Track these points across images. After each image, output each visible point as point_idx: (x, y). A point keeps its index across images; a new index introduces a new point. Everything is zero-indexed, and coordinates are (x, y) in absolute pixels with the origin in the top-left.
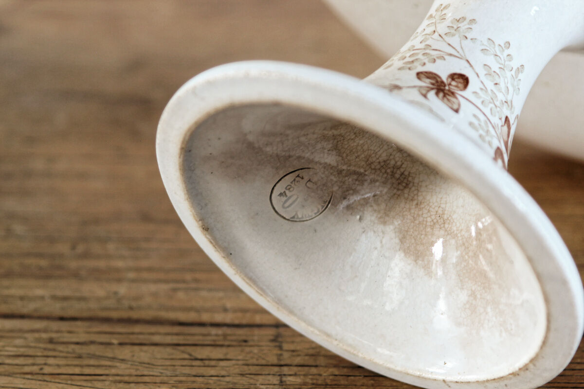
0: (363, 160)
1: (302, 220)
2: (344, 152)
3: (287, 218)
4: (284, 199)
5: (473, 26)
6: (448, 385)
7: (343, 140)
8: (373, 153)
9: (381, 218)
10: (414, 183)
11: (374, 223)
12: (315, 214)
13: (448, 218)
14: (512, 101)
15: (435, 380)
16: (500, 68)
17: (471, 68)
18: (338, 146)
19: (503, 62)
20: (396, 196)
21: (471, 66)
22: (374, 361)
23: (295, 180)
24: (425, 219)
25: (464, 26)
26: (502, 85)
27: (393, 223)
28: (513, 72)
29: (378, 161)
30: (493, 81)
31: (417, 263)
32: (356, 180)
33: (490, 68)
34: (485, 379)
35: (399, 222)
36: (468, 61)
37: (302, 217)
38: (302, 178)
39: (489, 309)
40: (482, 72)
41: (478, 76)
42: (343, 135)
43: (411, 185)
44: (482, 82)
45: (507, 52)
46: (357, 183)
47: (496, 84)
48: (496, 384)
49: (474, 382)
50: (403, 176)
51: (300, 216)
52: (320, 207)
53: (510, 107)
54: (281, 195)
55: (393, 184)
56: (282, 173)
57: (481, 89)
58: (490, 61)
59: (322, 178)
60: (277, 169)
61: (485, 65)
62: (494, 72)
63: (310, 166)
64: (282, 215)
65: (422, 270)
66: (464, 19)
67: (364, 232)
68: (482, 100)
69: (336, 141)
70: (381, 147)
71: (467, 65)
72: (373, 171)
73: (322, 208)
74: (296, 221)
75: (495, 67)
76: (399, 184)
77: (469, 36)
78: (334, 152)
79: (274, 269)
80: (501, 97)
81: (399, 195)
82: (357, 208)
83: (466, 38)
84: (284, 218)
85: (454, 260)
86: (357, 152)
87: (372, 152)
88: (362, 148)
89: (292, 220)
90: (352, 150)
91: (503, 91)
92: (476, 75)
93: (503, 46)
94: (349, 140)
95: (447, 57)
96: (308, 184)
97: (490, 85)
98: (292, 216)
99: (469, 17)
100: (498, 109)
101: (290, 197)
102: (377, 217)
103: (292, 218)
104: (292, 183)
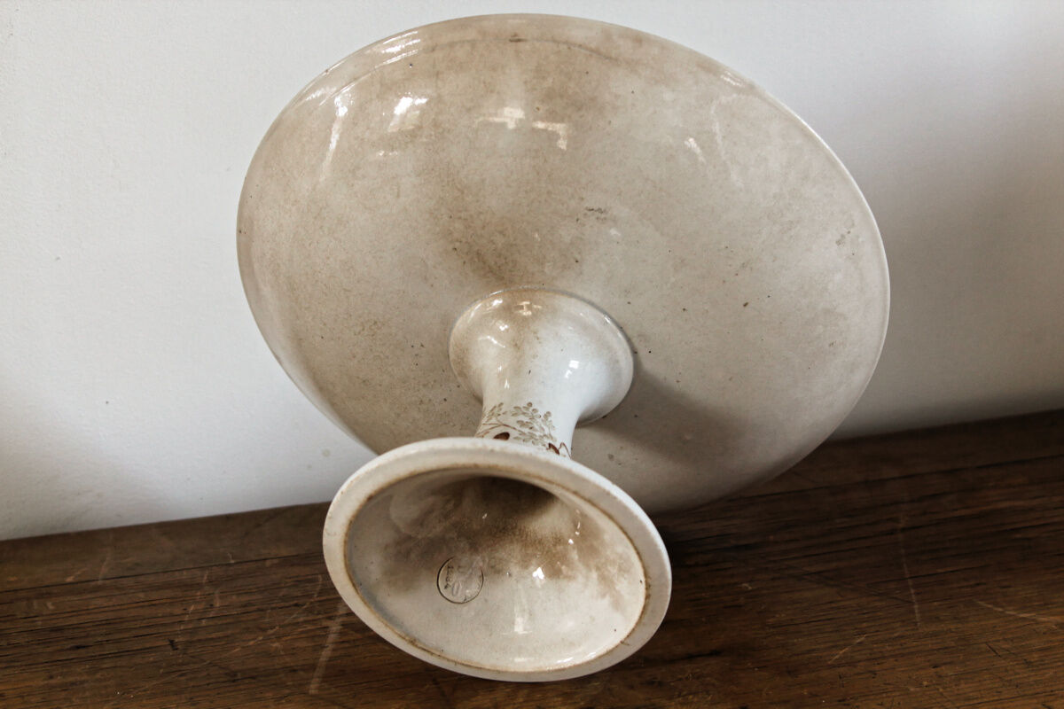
0: (488, 536)
1: (472, 598)
2: (470, 536)
3: (461, 602)
4: (449, 589)
5: (502, 407)
6: (627, 644)
7: (463, 526)
9: (522, 566)
10: (530, 531)
11: (520, 572)
12: (478, 588)
13: (560, 536)
14: (550, 434)
15: (617, 646)
16: (530, 419)
17: (508, 428)
18: (462, 532)
19: (531, 415)
21: (508, 426)
23: (448, 572)
24: (549, 547)
25: (496, 411)
26: (536, 427)
27: (532, 564)
28: (542, 418)
29: (499, 531)
30: (528, 428)
31: (560, 579)
32: (492, 551)
33: (522, 422)
35: (535, 560)
36: (505, 425)
37: (471, 596)
38: (453, 567)
39: (609, 568)
40: (518, 427)
41: (515, 429)
42: (459, 522)
43: (529, 533)
44: (519, 431)
45: (531, 409)
47: (531, 428)
48: (646, 617)
49: (636, 627)
50: (521, 531)
51: (469, 596)
52: (479, 582)
53: (550, 437)
54: (446, 587)
55: (518, 539)
56: (436, 571)
57: (520, 435)
58: (521, 418)
59: (467, 561)
60: (431, 569)
61: (518, 422)
62: (527, 423)
63: (452, 557)
64: (457, 602)
65: (565, 580)
66: (495, 407)
67: (518, 582)
68: (523, 440)
69: (457, 529)
71: (505, 427)
73: (481, 582)
74: (469, 601)
75: (525, 419)
76: (521, 537)
77: (501, 413)
78: (463, 539)
79: (477, 645)
80: (538, 434)
82: (504, 570)
83: (500, 415)
84: (459, 603)
85: (577, 558)
86: (480, 532)
87: (492, 527)
88: (481, 527)
89: (466, 602)
90: (475, 532)
91: (539, 430)
93: (527, 407)
94: (467, 525)
95: (490, 431)
96: (459, 570)
97: (526, 430)
98: (464, 599)
99: (497, 404)
100: (539, 441)
101: (454, 585)
102: (519, 567)
104: (447, 575)
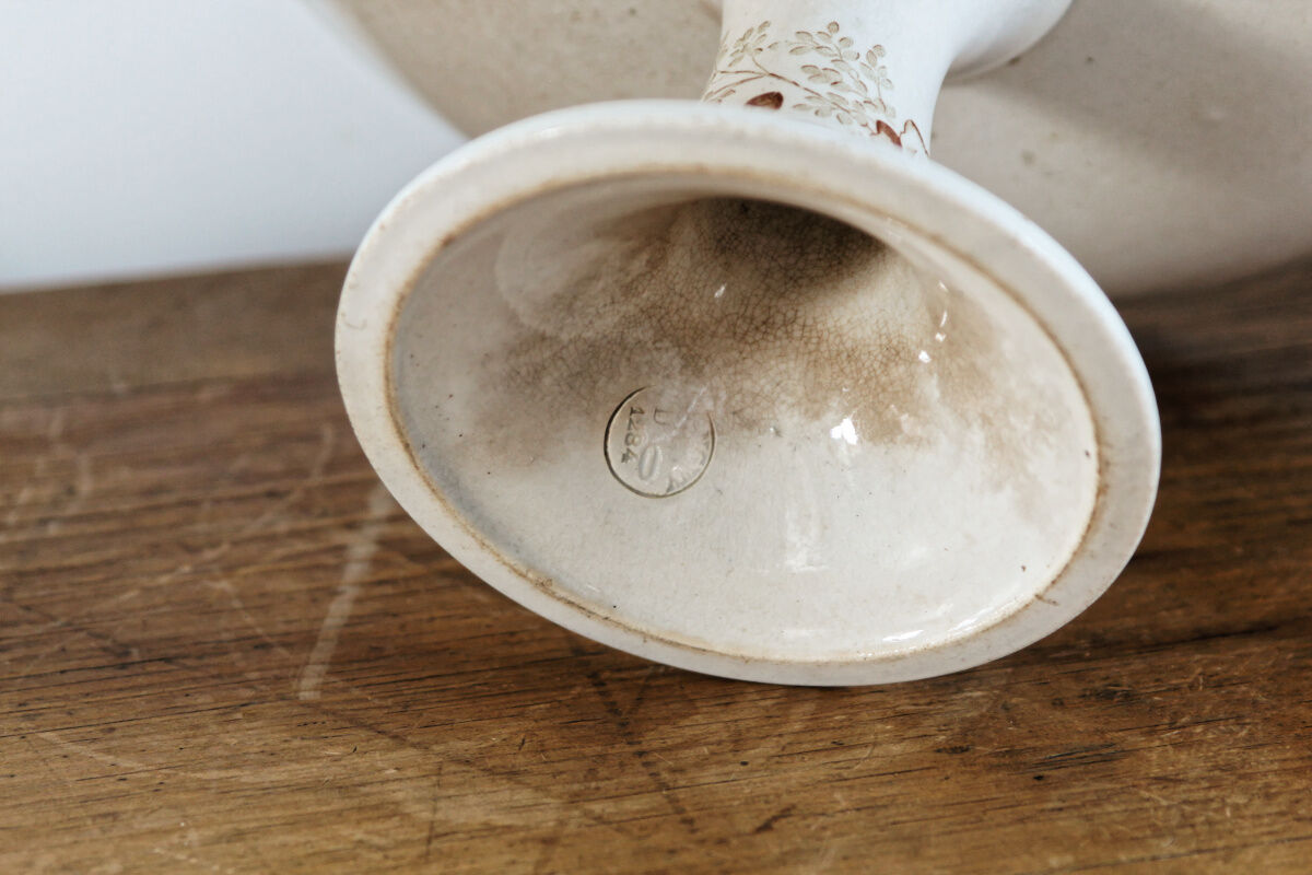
0: (727, 338)
1: (686, 485)
2: (684, 337)
3: (661, 494)
4: (633, 462)
5: (767, 31)
6: (1049, 602)
7: (667, 313)
8: (738, 318)
9: (807, 411)
10: (828, 330)
11: (802, 426)
12: (702, 463)
13: (899, 342)
14: (881, 100)
15: (1027, 605)
16: (833, 61)
17: (781, 81)
18: (666, 328)
19: (836, 52)
20: (812, 364)
21: (779, 77)
22: (931, 646)
23: (631, 421)
24: (871, 369)
25: (753, 39)
26: (847, 79)
27: (829, 407)
28: (863, 58)
29: (753, 326)
30: (827, 82)
31: (895, 443)
32: (735, 373)
33: (815, 67)
34: (1080, 540)
35: (838, 399)
36: (773, 75)
37: (685, 480)
38: (642, 412)
39: (1013, 420)
40: (803, 79)
41: (796, 84)
42: (659, 303)
43: (825, 334)
44: (806, 89)
45: (836, 37)
46: (739, 377)
47: (835, 83)
49: (1072, 561)
50: (807, 329)
51: (680, 479)
52: (703, 448)
53: (880, 105)
54: (625, 458)
55: (797, 349)
56: (602, 420)
57: (809, 98)
58: (812, 58)
59: (676, 397)
60: (588, 413)
61: (804, 67)
62: (825, 69)
63: (641, 385)
64: (650, 492)
65: (908, 446)
66: (749, 31)
67: (795, 449)
68: (813, 111)
69: (654, 320)
70: (746, 302)
71: (774, 79)
72: (754, 347)
73: (707, 447)
74: (679, 492)
75: (822, 62)
76: (806, 343)
77: (763, 45)
78: (667, 343)
79: (697, 595)
80: (851, 97)
81: (815, 361)
82: (763, 419)
83: (761, 50)
84: (657, 496)
85: (937, 394)
86: (708, 328)
87: (735, 317)
88: (712, 317)
89: (671, 493)
90: (697, 328)
91: (854, 88)
92: (793, 86)
93: (827, 31)
94: (678, 310)
95: (737, 88)
96: (657, 418)
97: (823, 88)
98: (667, 486)
99: (758, 24)
100: (854, 114)
101: (643, 453)
102: (800, 413)
103: (668, 490)
104: (629, 428)
